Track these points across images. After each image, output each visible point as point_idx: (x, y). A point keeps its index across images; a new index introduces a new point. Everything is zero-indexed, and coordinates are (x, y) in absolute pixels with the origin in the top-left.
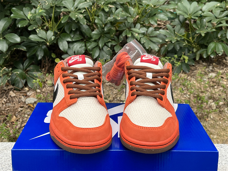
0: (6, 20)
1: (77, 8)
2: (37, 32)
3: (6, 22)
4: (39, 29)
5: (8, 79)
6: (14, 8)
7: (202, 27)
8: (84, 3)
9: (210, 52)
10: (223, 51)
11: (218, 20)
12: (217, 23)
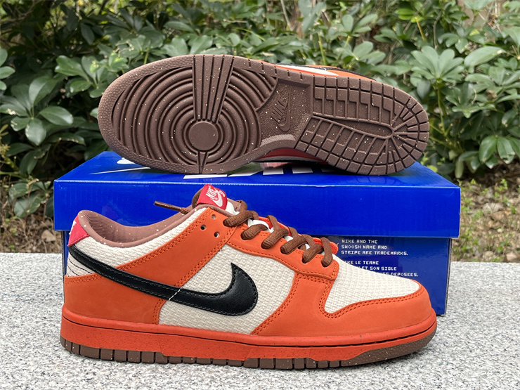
0: (43, 82)
3: (44, 84)
5: (43, 202)
6: (63, 57)
7: (466, 101)
8: (209, 50)
9: (487, 156)
10: (513, 153)
11: (500, 88)
12: (498, 94)
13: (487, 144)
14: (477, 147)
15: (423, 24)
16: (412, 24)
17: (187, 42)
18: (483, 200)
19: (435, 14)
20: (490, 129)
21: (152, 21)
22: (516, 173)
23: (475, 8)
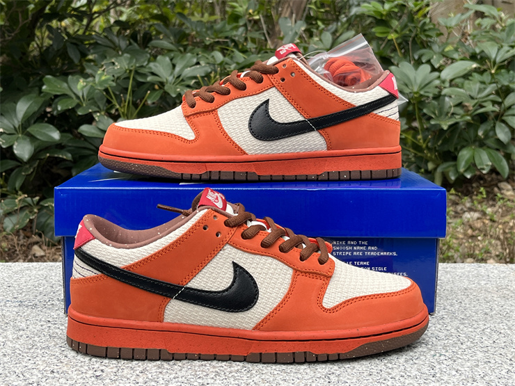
0: (31, 99)
1: (179, 77)
2: (97, 118)
3: (31, 102)
4: (101, 115)
5: (31, 218)
6: (49, 77)
7: (442, 113)
8: (193, 67)
9: (464, 167)
10: (490, 163)
11: (476, 101)
12: (474, 106)
13: (465, 155)
14: (455, 158)
15: (399, 41)
16: (389, 40)
17: (171, 60)
18: (462, 209)
19: (410, 31)
20: (467, 141)
21: (136, 40)
22: (492, 183)
23: (448, 25)
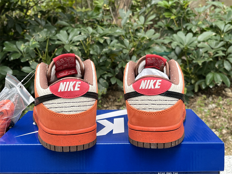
1: (71, 41)
2: (31, 64)
4: (33, 61)
6: (7, 42)
7: (199, 57)
8: (78, 36)
9: (209, 82)
10: (221, 81)
11: (214, 50)
12: (213, 53)
13: (210, 76)
14: (204, 78)
15: (176, 19)
16: (171, 19)
17: (67, 31)
18: (208, 102)
19: (181, 14)
20: (209, 69)
21: (50, 21)
22: (222, 88)
23: (199, 11)
